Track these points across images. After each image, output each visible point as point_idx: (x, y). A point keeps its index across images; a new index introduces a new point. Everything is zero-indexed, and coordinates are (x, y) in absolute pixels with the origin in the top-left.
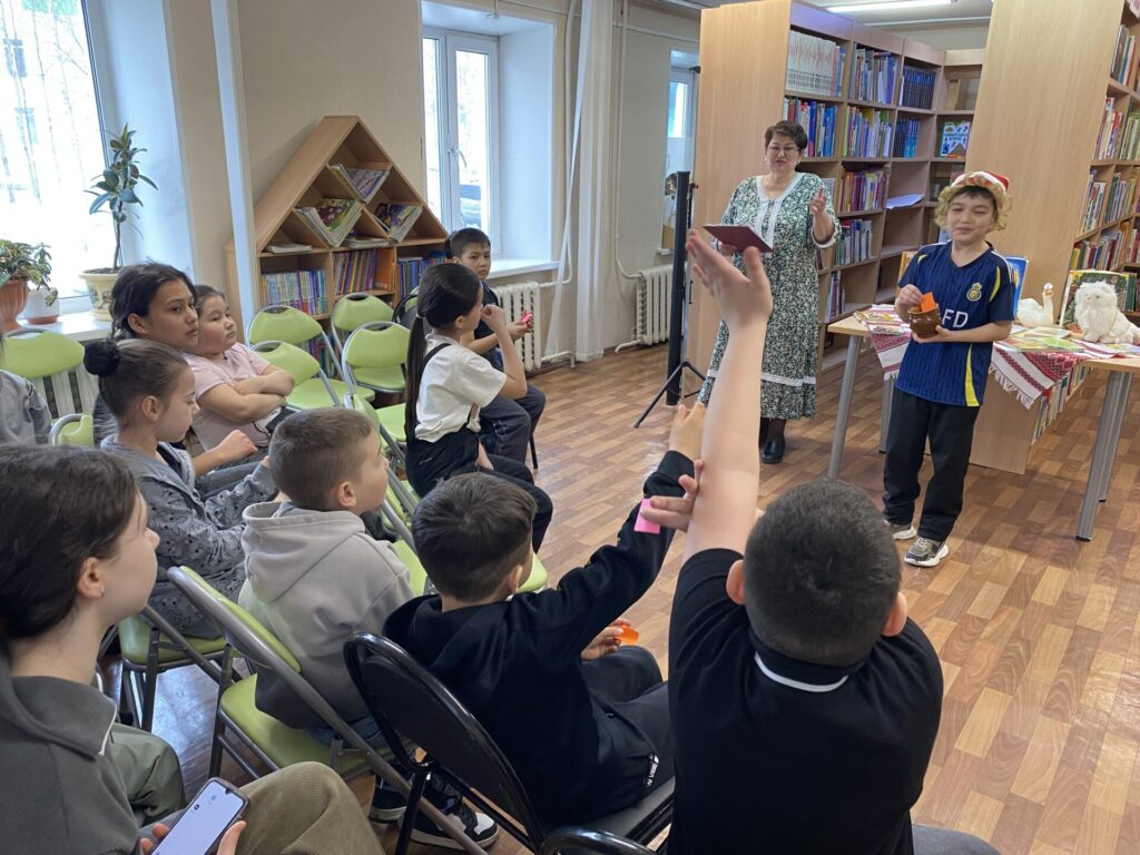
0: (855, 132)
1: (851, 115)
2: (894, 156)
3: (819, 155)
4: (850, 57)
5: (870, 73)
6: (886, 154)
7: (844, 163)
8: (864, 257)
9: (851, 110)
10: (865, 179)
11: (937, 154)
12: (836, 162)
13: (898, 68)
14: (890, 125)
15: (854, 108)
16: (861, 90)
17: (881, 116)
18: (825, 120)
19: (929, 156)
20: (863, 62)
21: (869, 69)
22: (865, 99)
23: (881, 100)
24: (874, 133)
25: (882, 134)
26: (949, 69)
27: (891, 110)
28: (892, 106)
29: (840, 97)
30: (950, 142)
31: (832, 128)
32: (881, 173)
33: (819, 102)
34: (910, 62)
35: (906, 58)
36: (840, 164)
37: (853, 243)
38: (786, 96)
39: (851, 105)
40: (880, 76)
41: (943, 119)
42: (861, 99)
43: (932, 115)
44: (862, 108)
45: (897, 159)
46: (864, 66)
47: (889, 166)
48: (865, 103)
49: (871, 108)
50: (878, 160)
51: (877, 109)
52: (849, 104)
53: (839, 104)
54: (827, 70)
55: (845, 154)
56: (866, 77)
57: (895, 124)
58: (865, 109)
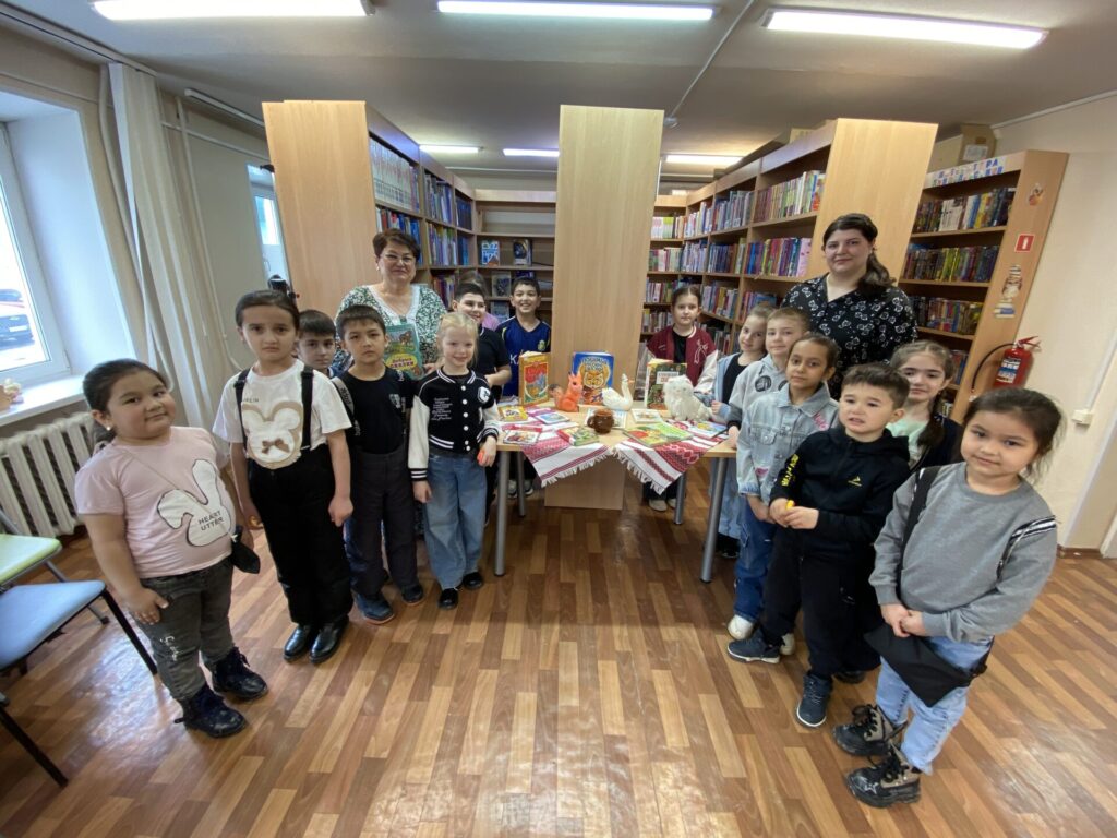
0: (435, 244)
1: (429, 228)
2: (459, 264)
4: (420, 179)
5: (436, 196)
6: (454, 263)
7: (432, 271)
9: (429, 225)
11: (480, 263)
12: (426, 271)
13: (452, 196)
14: (454, 240)
15: (431, 224)
16: (433, 209)
17: (447, 233)
19: (475, 264)
20: (430, 185)
21: (435, 192)
22: (436, 217)
23: (446, 219)
24: (445, 246)
26: (477, 202)
27: (453, 229)
28: (452, 225)
29: (419, 213)
30: (487, 255)
33: (406, 215)
34: (459, 194)
35: (457, 191)
36: (429, 270)
38: (378, 206)
39: (429, 222)
40: (442, 200)
41: (480, 238)
42: (433, 217)
43: (472, 235)
44: (435, 225)
45: (461, 267)
46: (431, 190)
47: (457, 272)
48: (436, 221)
49: (440, 225)
50: (450, 267)
51: (444, 227)
52: (426, 220)
53: (420, 219)
54: (406, 186)
55: (431, 262)
56: (434, 199)
57: (456, 240)
58: (437, 226)
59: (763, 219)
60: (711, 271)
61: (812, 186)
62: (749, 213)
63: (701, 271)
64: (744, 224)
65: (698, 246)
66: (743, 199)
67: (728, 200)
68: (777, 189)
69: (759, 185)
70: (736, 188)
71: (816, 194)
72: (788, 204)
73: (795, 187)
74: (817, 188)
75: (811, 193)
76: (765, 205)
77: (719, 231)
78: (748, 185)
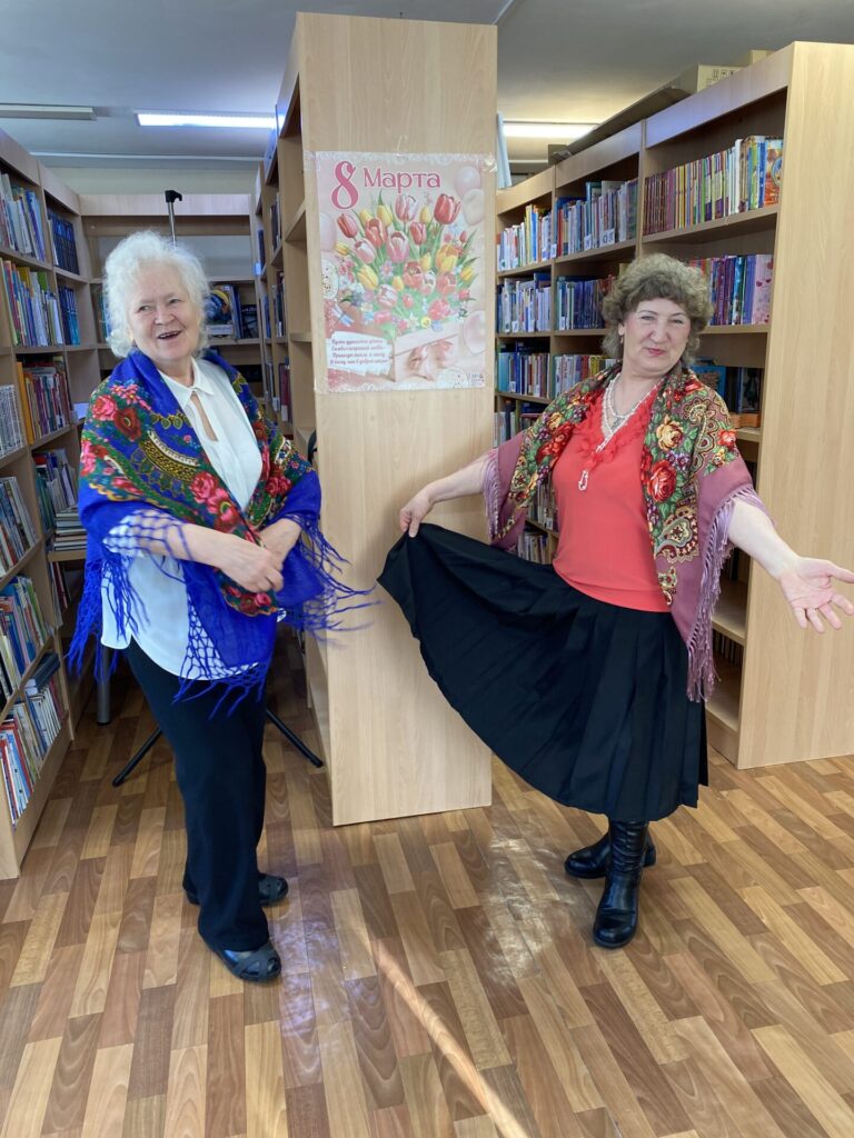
0: (19, 303)
2: (67, 343)
6: (59, 339)
7: (20, 357)
9: (5, 265)
12: (7, 357)
14: (52, 295)
15: (9, 262)
16: (10, 231)
17: (38, 279)
22: (16, 248)
24: (37, 307)
26: (88, 220)
27: (48, 271)
28: (48, 265)
34: (52, 202)
35: (48, 196)
36: (13, 358)
39: (5, 257)
42: (13, 247)
43: (84, 284)
44: (17, 264)
48: (17, 255)
49: (26, 264)
50: (51, 349)
51: (32, 268)
52: (2, 256)
55: (15, 341)
57: (56, 294)
58: (20, 265)
59: (663, 227)
60: (565, 325)
61: (757, 163)
62: (631, 220)
63: (545, 329)
64: (622, 238)
65: (532, 284)
66: (615, 195)
67: (584, 199)
68: (684, 174)
69: (646, 168)
70: (597, 177)
71: (769, 176)
72: (712, 195)
73: (722, 167)
74: (768, 166)
75: (757, 175)
76: (663, 202)
77: (572, 254)
78: (624, 170)
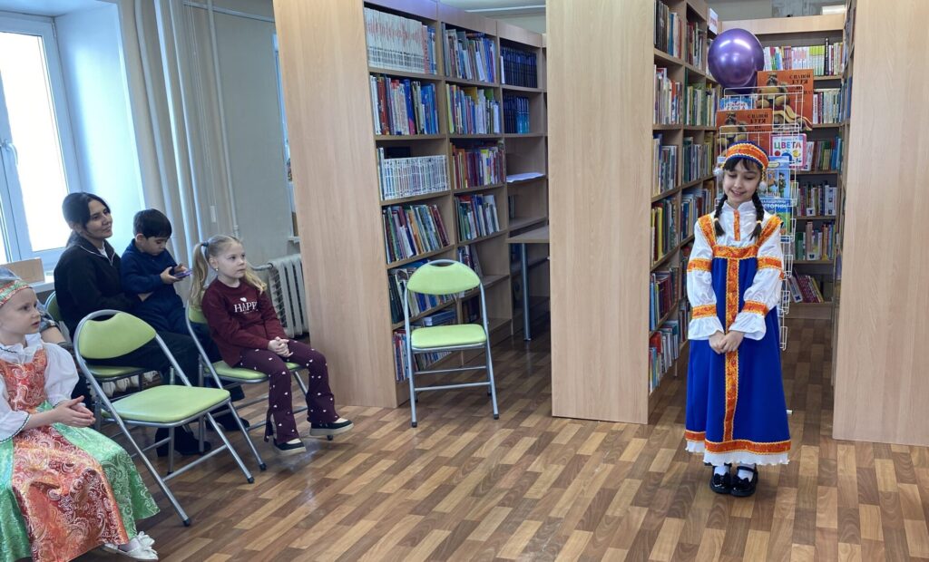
0: (459, 110)
1: (452, 92)
2: (506, 132)
3: (422, 132)
4: (439, 37)
5: (465, 52)
6: (497, 130)
7: (452, 140)
8: (491, 231)
9: (450, 88)
10: (479, 155)
12: (443, 139)
13: (495, 48)
14: (497, 102)
15: (455, 86)
16: (459, 68)
17: (485, 94)
18: (423, 98)
20: (456, 42)
21: (464, 49)
22: (464, 76)
23: (483, 78)
24: (480, 110)
25: (489, 110)
27: (495, 88)
28: (496, 84)
29: (436, 75)
31: (434, 106)
32: (496, 149)
33: (412, 79)
36: (447, 140)
37: (476, 218)
38: (372, 74)
39: (451, 83)
40: (478, 55)
42: (460, 77)
44: (462, 86)
45: (509, 134)
46: (457, 46)
47: (502, 142)
48: (465, 82)
49: (474, 86)
51: (480, 87)
52: (447, 82)
53: (436, 82)
54: (416, 49)
55: (452, 130)
56: (462, 56)
57: (501, 102)
58: (466, 87)
